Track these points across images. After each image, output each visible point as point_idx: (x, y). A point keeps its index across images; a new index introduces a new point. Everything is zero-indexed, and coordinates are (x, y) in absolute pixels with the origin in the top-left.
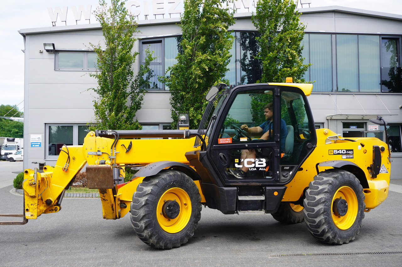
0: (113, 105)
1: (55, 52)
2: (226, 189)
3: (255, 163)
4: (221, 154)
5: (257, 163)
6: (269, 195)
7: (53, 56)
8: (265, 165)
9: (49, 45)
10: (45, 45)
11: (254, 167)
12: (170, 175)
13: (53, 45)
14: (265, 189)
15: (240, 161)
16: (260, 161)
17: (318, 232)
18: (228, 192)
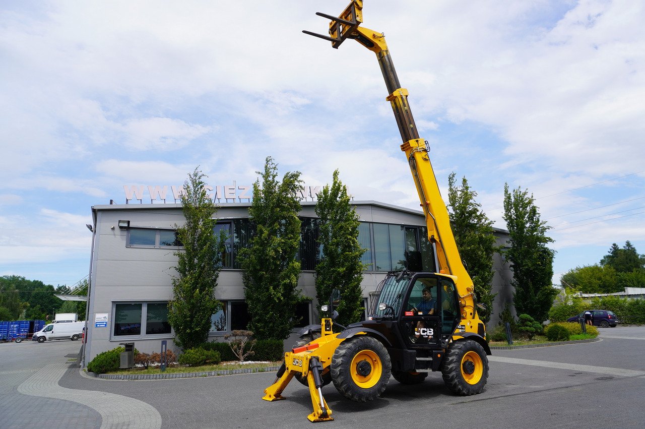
0: (197, 284)
1: (128, 228)
2: (409, 351)
3: (426, 332)
4: (407, 324)
5: (428, 331)
6: (435, 357)
7: (125, 233)
8: (432, 334)
9: (124, 222)
10: (120, 221)
11: (427, 335)
12: (354, 343)
13: (129, 222)
14: (432, 352)
15: (418, 329)
16: (430, 330)
17: (452, 384)
18: (411, 353)
